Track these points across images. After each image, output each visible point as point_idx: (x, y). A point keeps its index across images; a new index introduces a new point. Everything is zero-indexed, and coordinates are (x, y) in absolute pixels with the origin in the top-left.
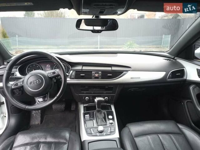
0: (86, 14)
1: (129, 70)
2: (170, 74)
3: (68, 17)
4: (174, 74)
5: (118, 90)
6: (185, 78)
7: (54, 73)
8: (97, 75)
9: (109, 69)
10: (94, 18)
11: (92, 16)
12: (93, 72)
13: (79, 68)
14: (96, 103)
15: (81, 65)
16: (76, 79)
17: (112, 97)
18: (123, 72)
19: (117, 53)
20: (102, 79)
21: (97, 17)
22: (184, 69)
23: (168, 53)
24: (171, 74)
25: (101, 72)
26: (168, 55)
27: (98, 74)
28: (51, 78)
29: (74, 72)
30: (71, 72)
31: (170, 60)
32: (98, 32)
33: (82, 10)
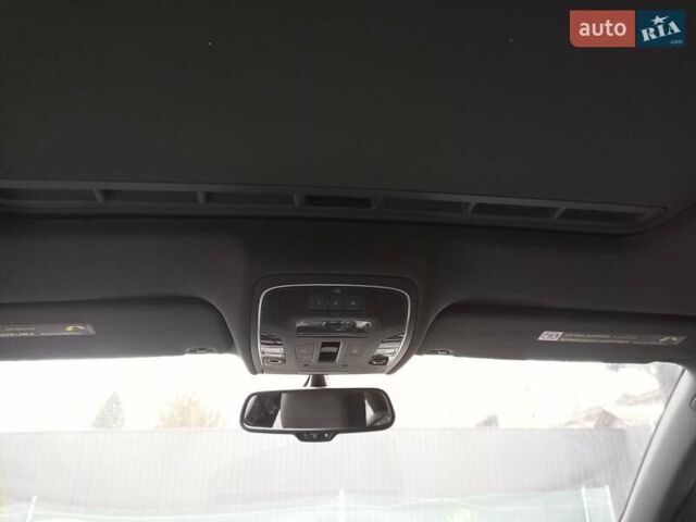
0: (276, 366)
10: (309, 387)
21: (318, 381)
32: (321, 437)
33: (261, 348)
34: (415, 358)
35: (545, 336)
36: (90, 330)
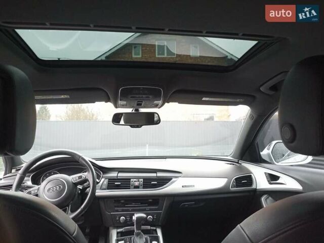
1: (180, 177)
2: (233, 182)
3: (101, 120)
4: (239, 182)
5: (165, 204)
6: (254, 187)
7: (80, 177)
8: (137, 184)
9: (154, 175)
10: (133, 112)
11: (132, 109)
12: (132, 180)
13: (113, 175)
14: (135, 221)
15: (116, 171)
16: (108, 189)
17: (158, 214)
18: (171, 179)
19: (166, 158)
20: (143, 188)
21: (137, 110)
22: (251, 175)
23: (232, 157)
24: (235, 181)
25: (142, 180)
26: (231, 158)
27: (138, 182)
28: (76, 184)
29: (107, 180)
30: (103, 179)
31: (234, 164)
32: (138, 127)
33: (119, 102)
34: (166, 104)
35: (204, 99)
36: (68, 97)
